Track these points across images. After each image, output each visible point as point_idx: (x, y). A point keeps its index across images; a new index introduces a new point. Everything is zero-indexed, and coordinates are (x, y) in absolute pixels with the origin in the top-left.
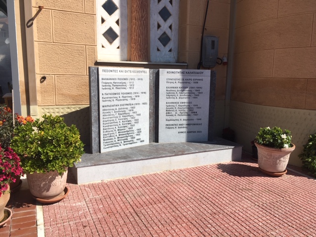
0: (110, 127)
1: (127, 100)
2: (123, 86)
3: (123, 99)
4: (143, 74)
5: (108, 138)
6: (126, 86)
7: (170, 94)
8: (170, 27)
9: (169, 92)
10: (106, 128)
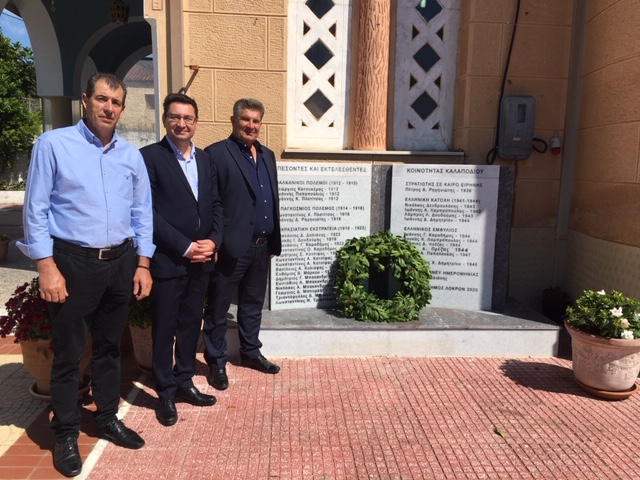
0: (288, 267)
1: (324, 220)
2: (317, 194)
3: (316, 217)
4: (358, 173)
5: (285, 286)
6: (322, 194)
7: (413, 212)
8: (438, 82)
9: (409, 208)
10: (282, 267)
